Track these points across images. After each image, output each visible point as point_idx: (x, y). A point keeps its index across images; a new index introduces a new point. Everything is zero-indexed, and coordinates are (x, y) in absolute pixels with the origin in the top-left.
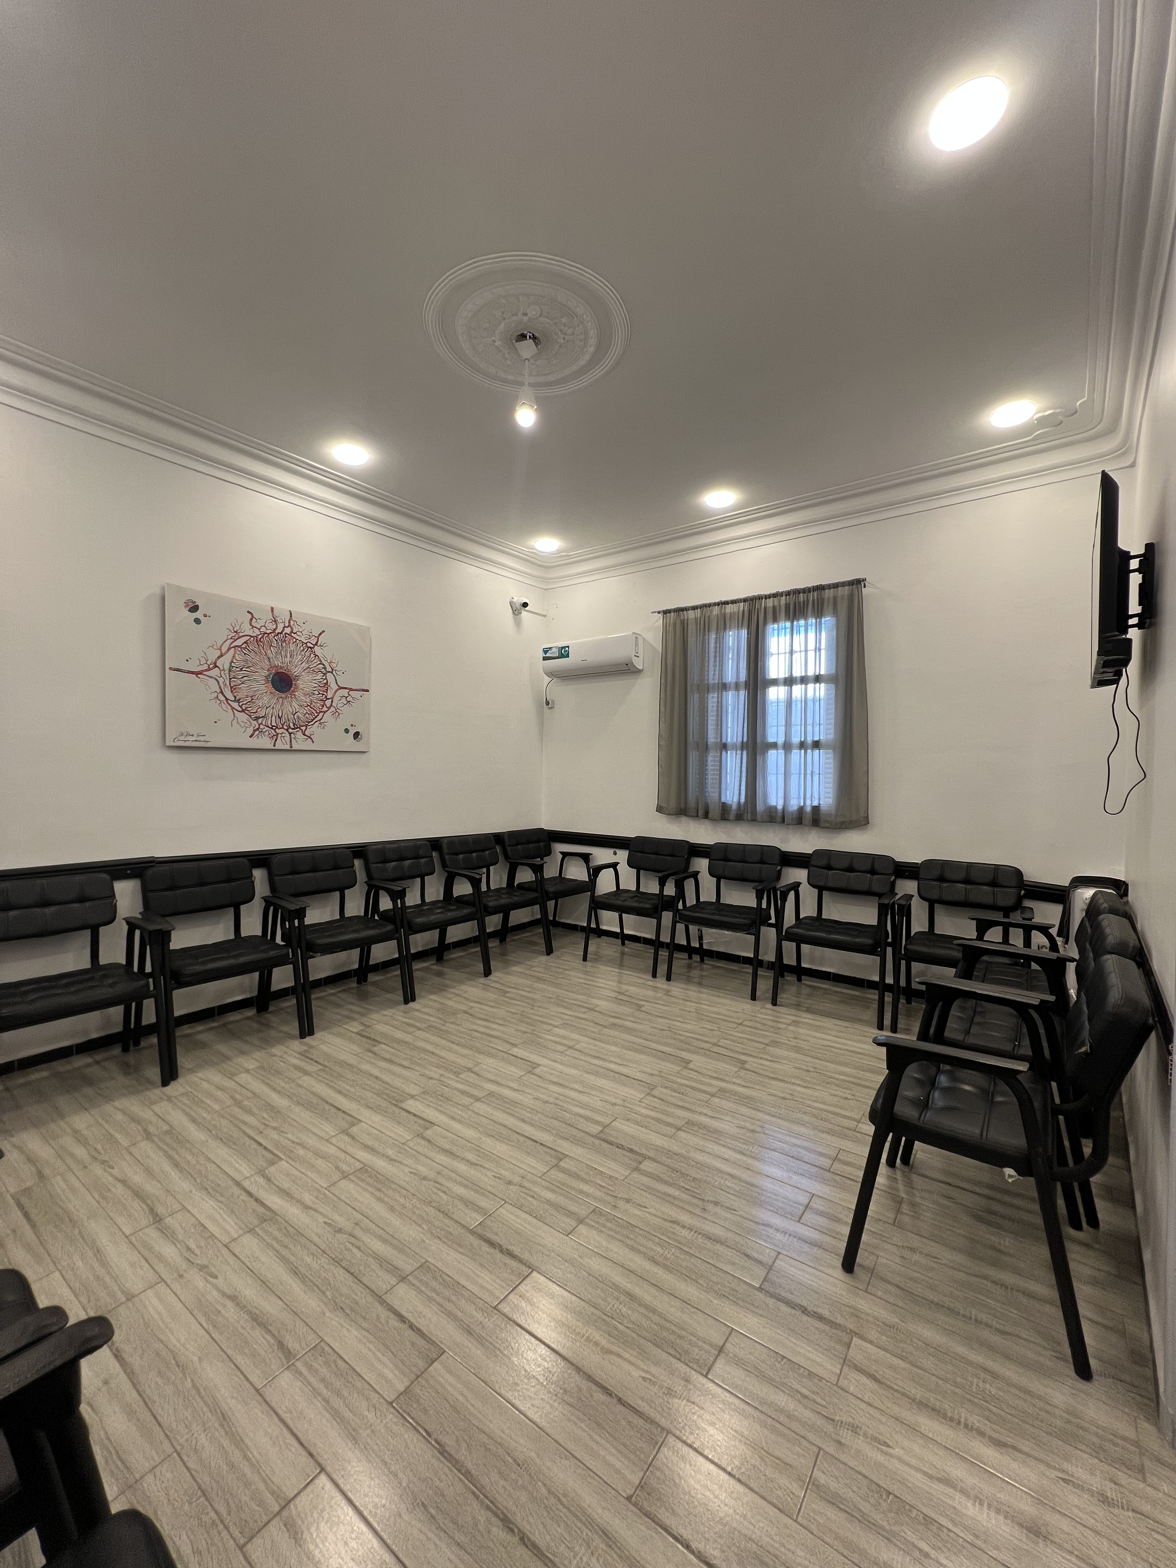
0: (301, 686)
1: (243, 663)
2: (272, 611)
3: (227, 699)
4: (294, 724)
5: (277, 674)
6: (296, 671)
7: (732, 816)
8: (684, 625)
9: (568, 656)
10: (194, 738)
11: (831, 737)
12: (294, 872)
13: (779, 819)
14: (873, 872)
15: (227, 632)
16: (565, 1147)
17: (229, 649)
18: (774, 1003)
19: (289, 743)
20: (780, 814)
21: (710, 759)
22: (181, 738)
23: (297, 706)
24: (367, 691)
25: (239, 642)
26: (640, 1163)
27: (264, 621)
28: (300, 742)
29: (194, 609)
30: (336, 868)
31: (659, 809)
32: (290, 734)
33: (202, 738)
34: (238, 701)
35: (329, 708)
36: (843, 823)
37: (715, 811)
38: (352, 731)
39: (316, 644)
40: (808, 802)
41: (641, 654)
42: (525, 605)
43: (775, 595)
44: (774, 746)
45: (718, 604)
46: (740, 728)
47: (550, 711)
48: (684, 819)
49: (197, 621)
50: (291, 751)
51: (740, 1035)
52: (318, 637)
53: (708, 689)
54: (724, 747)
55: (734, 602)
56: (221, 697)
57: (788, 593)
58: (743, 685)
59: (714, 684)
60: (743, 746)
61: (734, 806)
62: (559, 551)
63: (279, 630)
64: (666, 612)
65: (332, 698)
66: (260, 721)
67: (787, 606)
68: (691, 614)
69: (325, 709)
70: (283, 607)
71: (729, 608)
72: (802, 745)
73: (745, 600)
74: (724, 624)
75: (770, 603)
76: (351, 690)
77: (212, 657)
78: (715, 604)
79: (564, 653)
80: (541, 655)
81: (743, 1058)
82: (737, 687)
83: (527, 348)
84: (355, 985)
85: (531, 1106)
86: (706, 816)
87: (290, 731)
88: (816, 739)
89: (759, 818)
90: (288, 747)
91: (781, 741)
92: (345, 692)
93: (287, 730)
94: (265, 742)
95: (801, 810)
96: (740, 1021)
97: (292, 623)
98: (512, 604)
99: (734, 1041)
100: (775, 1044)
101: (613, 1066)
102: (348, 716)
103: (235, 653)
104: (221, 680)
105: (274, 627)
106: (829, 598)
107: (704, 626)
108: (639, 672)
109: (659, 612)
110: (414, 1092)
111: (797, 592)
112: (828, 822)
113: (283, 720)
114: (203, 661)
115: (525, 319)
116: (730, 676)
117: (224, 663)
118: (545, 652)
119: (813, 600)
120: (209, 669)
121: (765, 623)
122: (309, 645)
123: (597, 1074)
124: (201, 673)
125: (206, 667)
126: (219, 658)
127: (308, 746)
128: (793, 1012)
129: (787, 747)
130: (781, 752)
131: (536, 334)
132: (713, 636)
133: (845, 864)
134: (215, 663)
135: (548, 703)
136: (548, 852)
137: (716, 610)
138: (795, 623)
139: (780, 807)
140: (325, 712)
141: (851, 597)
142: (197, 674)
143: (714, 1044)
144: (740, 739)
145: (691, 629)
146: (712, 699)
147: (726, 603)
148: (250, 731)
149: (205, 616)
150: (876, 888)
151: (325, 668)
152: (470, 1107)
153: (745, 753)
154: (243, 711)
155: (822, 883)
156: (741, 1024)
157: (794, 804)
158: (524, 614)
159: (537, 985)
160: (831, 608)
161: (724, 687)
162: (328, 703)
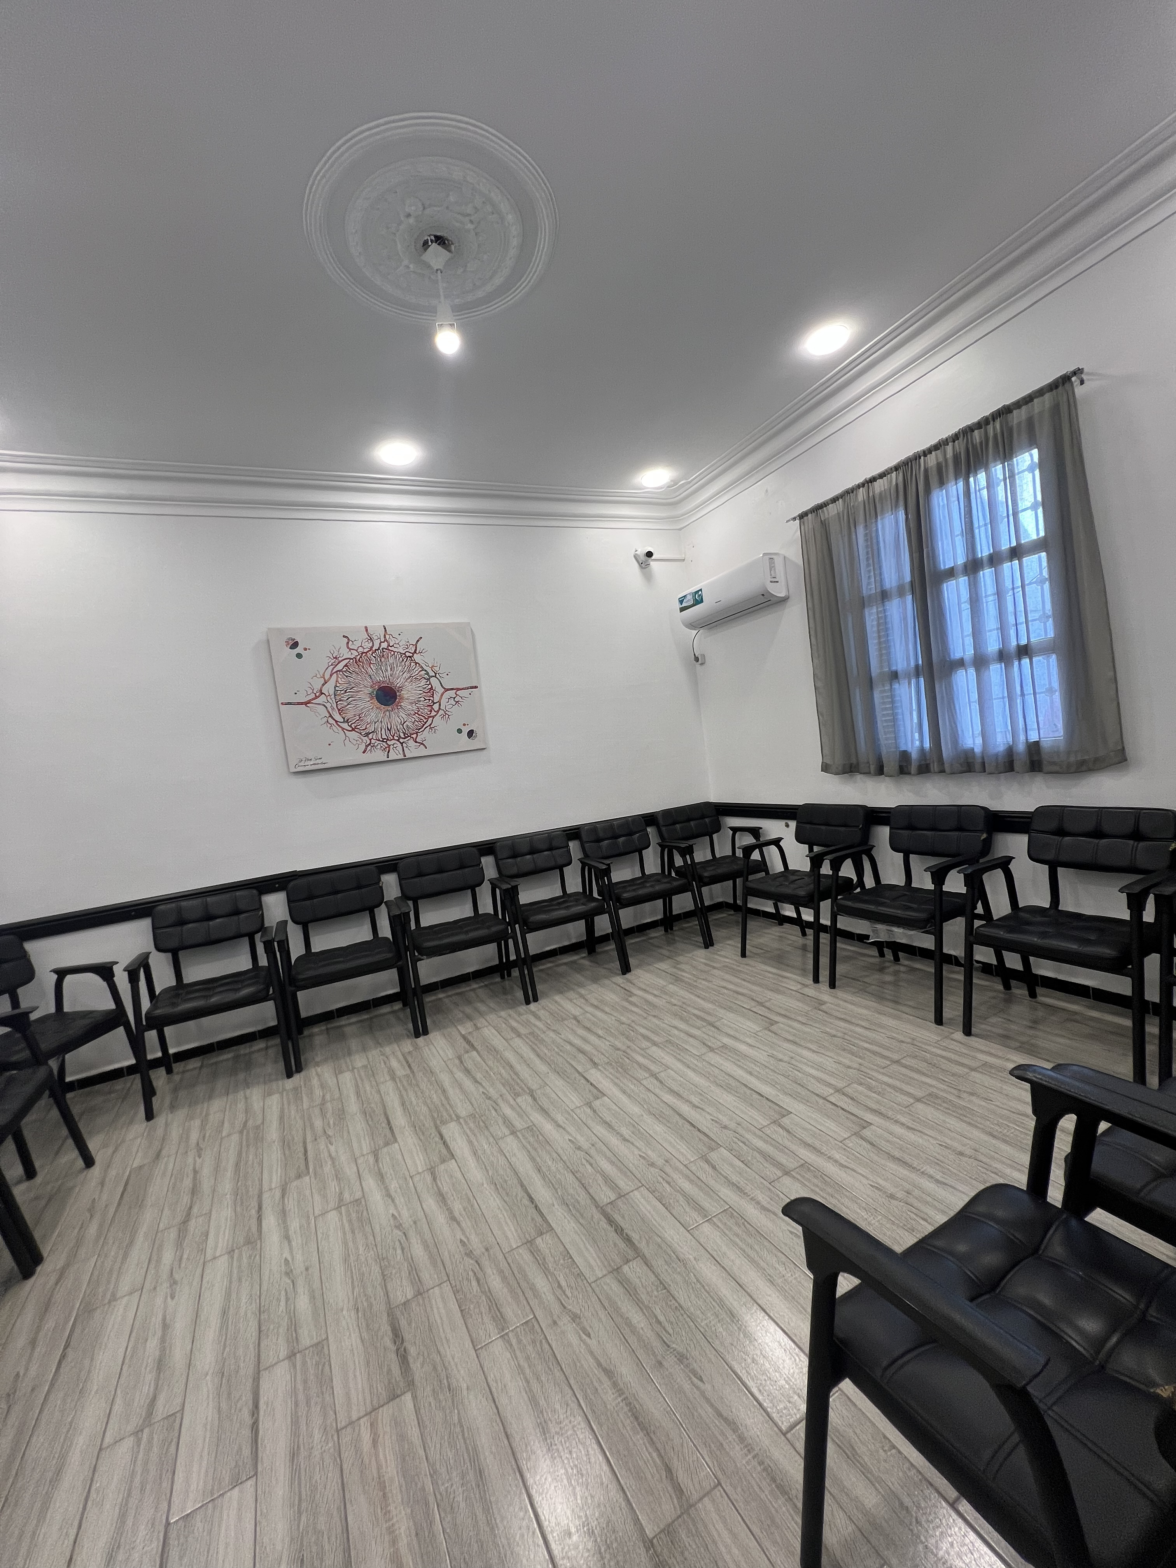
0: (406, 696)
1: (346, 685)
2: (367, 630)
3: (336, 722)
4: (404, 734)
5: (380, 689)
6: (398, 682)
7: (913, 769)
8: (824, 525)
9: (702, 601)
10: (312, 763)
11: (1051, 634)
12: (421, 875)
13: (978, 767)
14: (1137, 835)
15: (327, 660)
16: (559, 1217)
17: (331, 675)
18: (967, 1031)
19: (401, 752)
20: (980, 760)
21: (877, 695)
22: (302, 764)
23: (404, 716)
24: (476, 687)
25: (340, 667)
26: (628, 1261)
27: (360, 642)
28: (413, 749)
29: (295, 645)
30: (462, 867)
31: (825, 768)
32: (402, 744)
33: (319, 761)
34: (347, 721)
35: (438, 712)
36: (1083, 763)
37: (891, 765)
38: (465, 730)
39: (415, 652)
40: (1022, 738)
41: (781, 576)
42: (649, 554)
43: (936, 447)
44: (961, 663)
45: (862, 485)
46: (911, 646)
47: (703, 667)
48: (859, 777)
49: (299, 656)
50: (405, 759)
51: (886, 1079)
52: (416, 645)
53: (863, 603)
54: (894, 676)
55: (882, 476)
56: (330, 720)
57: (955, 437)
58: (908, 587)
59: (870, 596)
60: (917, 672)
61: (914, 755)
62: (675, 482)
63: (376, 647)
64: (802, 516)
65: (439, 702)
66: (370, 736)
67: (956, 458)
68: (832, 509)
69: (433, 713)
70: (375, 624)
71: (879, 486)
72: (1002, 656)
73: (896, 468)
74: (873, 509)
75: (932, 460)
76: (458, 689)
77: (317, 687)
78: (859, 486)
79: (698, 599)
80: (678, 606)
81: (869, 1117)
82: (901, 593)
83: (436, 256)
84: (498, 979)
85: (560, 1152)
86: (880, 771)
87: (401, 740)
88: (1024, 642)
89: (947, 767)
90: (401, 757)
91: (970, 652)
92: (452, 693)
93: (398, 740)
94: (378, 755)
95: (1010, 752)
96: (896, 1057)
97: (387, 637)
98: (636, 557)
99: (870, 1088)
100: (931, 1099)
101: (685, 1109)
102: (459, 716)
103: (338, 677)
104: (328, 705)
105: (371, 645)
106: (1019, 424)
107: (850, 523)
108: (784, 600)
109: (794, 519)
110: (463, 1113)
111: (968, 430)
112: (1054, 763)
113: (393, 732)
114: (310, 691)
115: (411, 220)
116: (890, 580)
117: (329, 688)
118: (681, 602)
119: (995, 436)
120: (316, 697)
121: (928, 491)
122: (408, 654)
123: (659, 1117)
124: (309, 702)
125: (313, 696)
126: (323, 685)
127: (422, 751)
128: (995, 1048)
129: (980, 662)
130: (972, 671)
131: (439, 234)
132: (861, 530)
133: (1090, 826)
134: (321, 690)
135: (697, 659)
136: (717, 828)
137: (861, 493)
138: (971, 480)
139: (978, 750)
140: (433, 717)
141: (1056, 410)
142: (306, 703)
143: (838, 1091)
144: (912, 664)
145: (834, 529)
146: (871, 616)
147: (873, 480)
148: (363, 747)
149: (305, 649)
150: (1142, 862)
151: (427, 674)
152: (500, 1143)
153: (922, 680)
154: (353, 730)
155: (1050, 856)
156: (897, 1062)
157: (1001, 741)
158: (653, 564)
159: (672, 988)
160: (1024, 436)
161: (884, 595)
162: (436, 707)
